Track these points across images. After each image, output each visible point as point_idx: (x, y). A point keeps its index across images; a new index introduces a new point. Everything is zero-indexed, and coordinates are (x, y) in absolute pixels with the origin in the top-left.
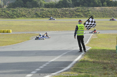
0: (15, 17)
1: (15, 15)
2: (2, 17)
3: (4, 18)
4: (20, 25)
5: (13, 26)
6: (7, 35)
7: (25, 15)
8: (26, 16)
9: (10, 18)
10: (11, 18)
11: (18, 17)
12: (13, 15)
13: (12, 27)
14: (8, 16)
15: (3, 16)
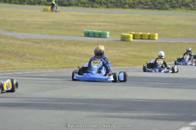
0: (168, 6)
1: (168, 2)
2: (140, 5)
3: (144, 8)
4: (176, 25)
5: (161, 25)
6: (147, 43)
7: (187, 4)
8: (189, 6)
9: (156, 9)
10: (159, 9)
11: (173, 7)
12: (163, 4)
13: (161, 28)
14: (153, 4)
15: (142, 3)
